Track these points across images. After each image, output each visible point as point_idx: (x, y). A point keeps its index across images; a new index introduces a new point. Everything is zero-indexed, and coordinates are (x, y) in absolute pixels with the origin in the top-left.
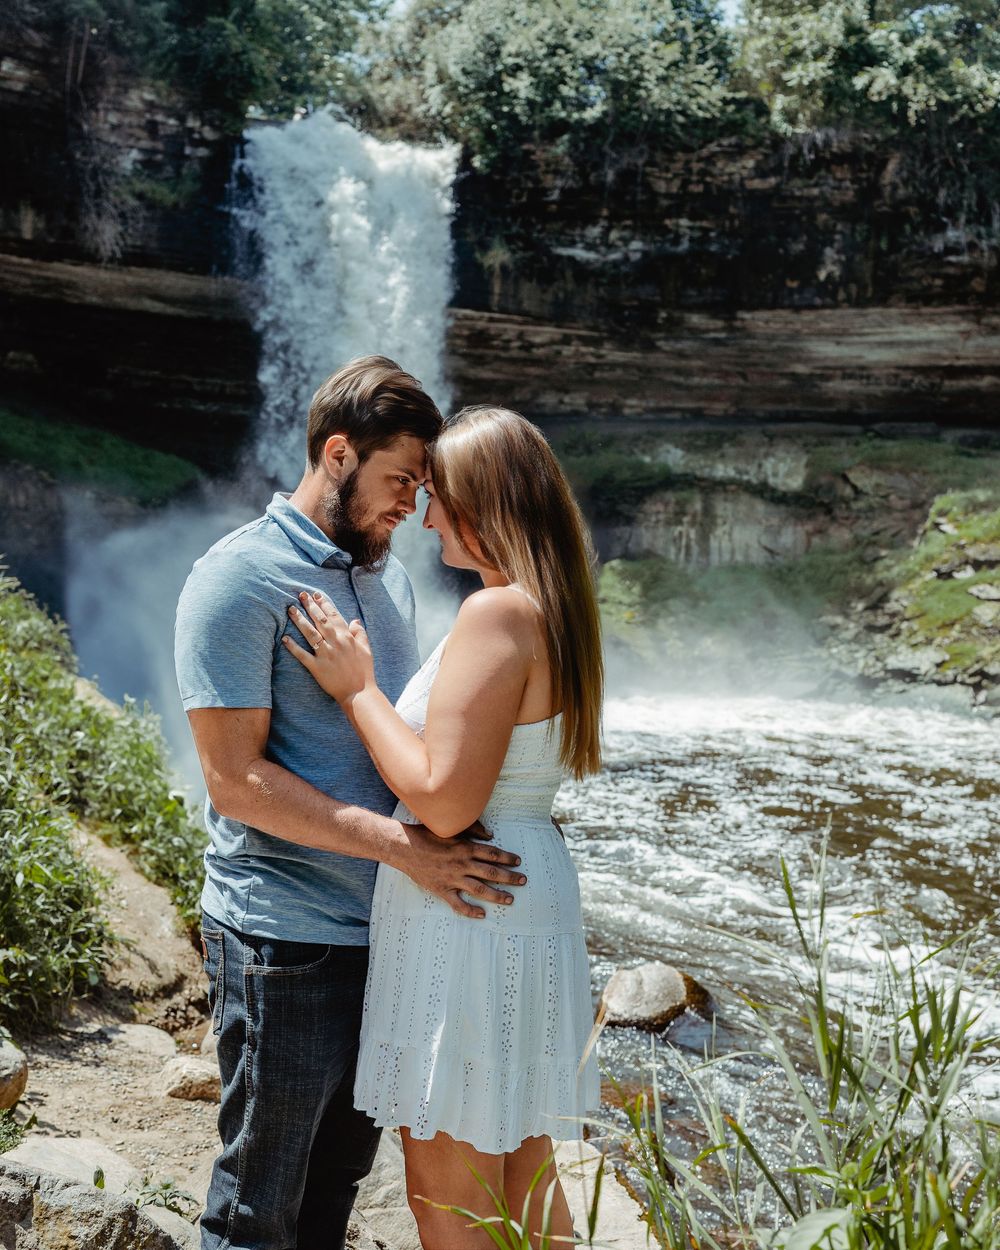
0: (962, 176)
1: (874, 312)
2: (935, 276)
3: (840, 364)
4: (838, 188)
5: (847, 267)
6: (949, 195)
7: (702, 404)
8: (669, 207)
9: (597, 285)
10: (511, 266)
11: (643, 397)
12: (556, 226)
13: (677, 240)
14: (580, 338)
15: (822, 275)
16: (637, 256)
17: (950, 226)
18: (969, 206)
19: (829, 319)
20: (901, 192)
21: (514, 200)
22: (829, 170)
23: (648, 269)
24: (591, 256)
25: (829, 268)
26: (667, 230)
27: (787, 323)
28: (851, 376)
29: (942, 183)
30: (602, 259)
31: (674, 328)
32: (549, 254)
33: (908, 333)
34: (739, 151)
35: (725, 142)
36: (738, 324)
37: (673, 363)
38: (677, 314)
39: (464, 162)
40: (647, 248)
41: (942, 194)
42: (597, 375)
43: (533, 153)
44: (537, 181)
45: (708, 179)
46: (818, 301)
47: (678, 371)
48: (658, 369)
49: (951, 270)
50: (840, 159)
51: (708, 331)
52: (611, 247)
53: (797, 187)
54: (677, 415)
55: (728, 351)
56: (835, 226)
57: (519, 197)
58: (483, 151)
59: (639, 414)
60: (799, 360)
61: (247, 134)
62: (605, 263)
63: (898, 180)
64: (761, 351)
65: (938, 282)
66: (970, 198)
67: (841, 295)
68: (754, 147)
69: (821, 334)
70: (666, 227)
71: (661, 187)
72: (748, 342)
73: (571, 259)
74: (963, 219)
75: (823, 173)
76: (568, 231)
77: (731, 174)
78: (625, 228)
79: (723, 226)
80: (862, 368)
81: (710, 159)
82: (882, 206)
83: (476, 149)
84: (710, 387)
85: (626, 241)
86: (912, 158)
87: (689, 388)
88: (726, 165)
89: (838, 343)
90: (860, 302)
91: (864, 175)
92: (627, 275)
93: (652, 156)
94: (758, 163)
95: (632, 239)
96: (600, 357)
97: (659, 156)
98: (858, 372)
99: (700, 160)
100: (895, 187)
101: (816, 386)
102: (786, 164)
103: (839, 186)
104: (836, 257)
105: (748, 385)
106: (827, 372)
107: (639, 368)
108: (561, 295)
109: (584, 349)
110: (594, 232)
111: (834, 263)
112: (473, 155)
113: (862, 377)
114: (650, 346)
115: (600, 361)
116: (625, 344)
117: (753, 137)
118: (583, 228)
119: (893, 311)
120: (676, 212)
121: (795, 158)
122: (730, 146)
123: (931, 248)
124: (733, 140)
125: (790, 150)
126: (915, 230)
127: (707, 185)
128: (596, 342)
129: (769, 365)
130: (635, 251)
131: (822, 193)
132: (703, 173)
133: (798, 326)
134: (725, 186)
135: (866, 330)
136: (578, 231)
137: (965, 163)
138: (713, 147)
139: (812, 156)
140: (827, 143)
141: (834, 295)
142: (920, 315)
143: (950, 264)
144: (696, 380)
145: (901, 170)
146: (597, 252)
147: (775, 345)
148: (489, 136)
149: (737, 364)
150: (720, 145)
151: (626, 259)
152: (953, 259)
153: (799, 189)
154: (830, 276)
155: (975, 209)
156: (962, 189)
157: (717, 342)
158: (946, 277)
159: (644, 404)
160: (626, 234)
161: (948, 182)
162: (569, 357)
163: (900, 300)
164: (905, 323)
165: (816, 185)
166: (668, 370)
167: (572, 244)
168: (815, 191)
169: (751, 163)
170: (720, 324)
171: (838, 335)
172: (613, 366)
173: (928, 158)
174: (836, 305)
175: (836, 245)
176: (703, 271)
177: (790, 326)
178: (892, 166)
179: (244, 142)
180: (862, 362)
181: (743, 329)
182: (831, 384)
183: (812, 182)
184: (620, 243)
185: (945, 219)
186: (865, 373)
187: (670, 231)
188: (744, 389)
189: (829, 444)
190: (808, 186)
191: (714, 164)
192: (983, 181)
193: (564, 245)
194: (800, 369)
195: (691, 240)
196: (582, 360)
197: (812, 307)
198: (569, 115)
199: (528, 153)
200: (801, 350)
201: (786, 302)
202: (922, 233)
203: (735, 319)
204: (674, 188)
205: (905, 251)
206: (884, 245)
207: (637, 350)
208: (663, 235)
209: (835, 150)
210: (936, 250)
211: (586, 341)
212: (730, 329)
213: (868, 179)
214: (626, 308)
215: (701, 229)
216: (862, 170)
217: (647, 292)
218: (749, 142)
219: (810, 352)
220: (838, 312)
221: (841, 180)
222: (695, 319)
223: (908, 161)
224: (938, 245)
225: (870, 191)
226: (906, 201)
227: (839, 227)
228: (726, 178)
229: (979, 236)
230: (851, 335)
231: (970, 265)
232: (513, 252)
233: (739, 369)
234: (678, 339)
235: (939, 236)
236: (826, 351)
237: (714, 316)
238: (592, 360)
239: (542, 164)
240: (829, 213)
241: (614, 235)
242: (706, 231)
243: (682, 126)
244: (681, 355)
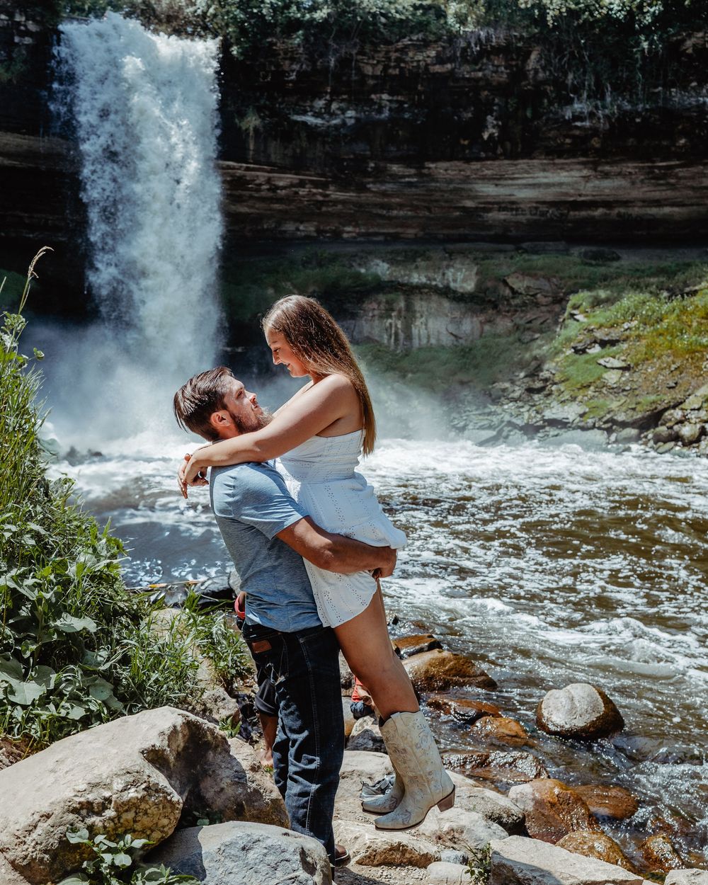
0: (584, 64)
1: (523, 163)
2: (566, 136)
3: (497, 200)
4: (496, 72)
5: (502, 129)
6: (575, 78)
7: (399, 230)
8: (375, 85)
9: (324, 143)
10: (262, 129)
11: (357, 225)
12: (293, 99)
13: (380, 111)
14: (311, 182)
15: (486, 136)
16: (351, 122)
17: (576, 100)
18: (589, 85)
19: (490, 168)
20: (541, 75)
21: (261, 80)
22: (489, 59)
23: (361, 130)
24: (319, 121)
25: (490, 131)
26: (372, 102)
27: (460, 171)
28: (505, 209)
29: (570, 69)
30: (327, 124)
31: (380, 175)
32: (288, 120)
33: (546, 177)
34: (425, 44)
35: (415, 38)
36: (425, 171)
37: (379, 200)
38: (382, 164)
39: (225, 47)
40: (358, 115)
41: (571, 76)
42: (324, 209)
43: (275, 44)
44: (278, 65)
45: (402, 65)
46: (483, 155)
47: (382, 206)
48: (368, 204)
49: (577, 132)
50: (497, 50)
51: (404, 177)
52: (333, 115)
53: (465, 71)
54: (381, 238)
55: (418, 191)
56: (494, 99)
57: (265, 77)
58: (238, 43)
59: (355, 238)
60: (469, 198)
61: (61, 27)
62: (329, 127)
63: (538, 67)
64: (442, 191)
65: (568, 141)
66: (590, 80)
67: (499, 151)
68: (436, 42)
69: (484, 178)
70: (372, 100)
71: (369, 70)
72: (433, 184)
73: (304, 123)
74: (585, 95)
75: (485, 61)
76: (301, 103)
77: (419, 61)
78: (343, 100)
79: (414, 99)
80: (513, 203)
81: (404, 50)
82: (527, 86)
83: (232, 41)
84: (406, 218)
85: (343, 111)
86: (549, 51)
87: (390, 218)
88: (415, 55)
89: (497, 185)
90: (513, 156)
91: (514, 63)
92: (345, 136)
93: (362, 47)
94: (438, 53)
95: (348, 109)
96: (328, 196)
97: (368, 48)
98: (509, 206)
99: (397, 50)
100: (536, 71)
101: (480, 216)
102: (458, 54)
103: (498, 71)
104: (495, 122)
105: (432, 216)
106: (489, 205)
107: (354, 204)
108: (298, 151)
109: (314, 191)
110: (320, 103)
111: (494, 127)
112: (231, 45)
113: (512, 210)
114: (362, 188)
115: (327, 199)
116: (344, 187)
117: (435, 34)
118: (312, 101)
119: (536, 162)
120: (378, 89)
121: (464, 50)
122: (418, 40)
123: (563, 117)
124: (420, 36)
125: (463, 44)
126: (551, 103)
127: (401, 69)
128: (324, 186)
129: (446, 201)
130: (351, 118)
131: (484, 75)
132: (399, 60)
133: (468, 173)
134: (415, 70)
135: (516, 176)
136: (308, 103)
137: (586, 54)
138: (406, 41)
139: (478, 48)
140: (488, 39)
141: (495, 149)
142: (554, 164)
143: (577, 127)
144: (395, 212)
145: (541, 59)
146: (323, 119)
147: (451, 186)
148: (242, 31)
149: (424, 201)
150: (411, 40)
151: (344, 124)
152: (578, 124)
153: (468, 72)
154: (491, 136)
155: (593, 88)
156: (585, 73)
157: (410, 184)
158: (573, 137)
159: (357, 230)
160: (342, 105)
161: (574, 69)
162: (304, 197)
163: (541, 154)
164: (544, 170)
165: (480, 70)
166: (375, 205)
167: (304, 113)
168: (480, 74)
169: (433, 53)
170: (413, 171)
171: (497, 179)
172: (336, 202)
173: (560, 51)
174: (495, 158)
175: (494, 114)
176: (400, 133)
177: (462, 173)
178: (534, 56)
179: (59, 33)
180: (513, 198)
181: (429, 175)
182: (490, 215)
183: (477, 67)
184: (339, 112)
185: (572, 95)
186: (514, 206)
187: (375, 103)
188: (428, 218)
189: (492, 258)
190: (475, 71)
191: (407, 54)
192: (599, 68)
193: (298, 114)
194: (469, 204)
195: (391, 110)
196: (314, 198)
197: (479, 159)
198: (303, 16)
199: (272, 44)
200: (471, 190)
201: (460, 156)
202: (556, 105)
203: (424, 168)
204: (378, 72)
205: (544, 118)
206: (529, 114)
207: (353, 191)
208: (370, 107)
209: (493, 44)
210: (567, 118)
211: (316, 184)
212: (420, 175)
213: (516, 66)
214: (344, 160)
215: (397, 101)
216: (512, 59)
217: (361, 148)
218: (432, 38)
219: (477, 191)
220: (497, 163)
221: (498, 66)
222: (395, 168)
223: (546, 52)
224: (568, 114)
225: (518, 74)
226: (545, 82)
227: (497, 101)
228: (415, 64)
229: (596, 107)
230: (506, 179)
231: (591, 128)
232: (263, 118)
233: (426, 204)
234: (383, 182)
235: (568, 107)
236: (489, 190)
237: (409, 166)
238: (320, 198)
239: (281, 52)
240: (489, 91)
241: (334, 106)
242: (401, 103)
243: (384, 25)
244: (384, 194)
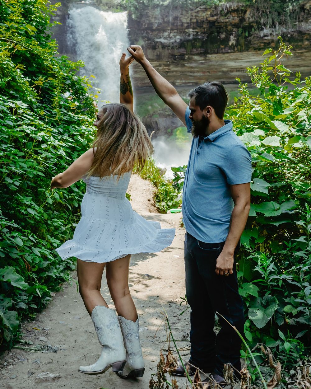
0: (267, 15)
1: (245, 54)
2: (261, 43)
3: (235, 67)
4: (233, 19)
5: (237, 41)
6: (264, 20)
7: (198, 81)
8: (187, 26)
9: (168, 49)
10: (144, 46)
11: (181, 80)
12: (156, 33)
13: (189, 35)
14: (164, 64)
15: (230, 44)
16: (178, 41)
17: (265, 29)
18: (270, 23)
20: (251, 20)
21: (143, 26)
22: (230, 14)
23: (182, 44)
24: (165, 41)
26: (186, 33)
27: (221, 57)
28: (239, 71)
29: (262, 17)
30: (169, 42)
31: (190, 60)
32: (154, 41)
33: (254, 58)
34: (206, 9)
35: (202, 7)
36: (207, 58)
37: (190, 70)
38: (190, 56)
39: (130, 15)
40: (181, 38)
41: (262, 20)
42: (169, 74)
43: (148, 13)
44: (150, 21)
45: (197, 18)
46: (229, 51)
47: (191, 72)
48: (185, 72)
49: (266, 41)
50: (234, 11)
51: (199, 61)
52: (171, 38)
53: (222, 19)
54: (191, 84)
55: (205, 66)
56: (233, 29)
57: (145, 25)
58: (135, 13)
59: (180, 84)
60: (224, 67)
61: (69, 12)
62: (170, 43)
63: (250, 16)
64: (215, 65)
65: (262, 44)
66: (270, 21)
67: (236, 49)
68: (210, 8)
69: (231, 60)
70: (186, 32)
71: (184, 21)
72: (211, 63)
73: (161, 42)
74: (268, 27)
75: (229, 15)
76: (159, 34)
77: (204, 16)
78: (175, 32)
79: (202, 31)
80: (242, 68)
81: (197, 12)
82: (246, 24)
83: (133, 12)
84: (200, 76)
85: (175, 36)
86: (254, 10)
87: (194, 76)
88: (202, 14)
89: (235, 62)
90: (241, 51)
91: (240, 15)
92: (176, 46)
93: (182, 12)
94: (211, 13)
95: (177, 35)
96: (170, 69)
97: (184, 12)
98: (240, 70)
99: (195, 12)
100: (249, 19)
101: (229, 74)
102: (219, 13)
103: (234, 19)
104: (234, 38)
105: (210, 75)
106: (232, 70)
107: (180, 72)
108: (158, 53)
109: (165, 68)
110: (166, 34)
111: (233, 40)
112: (132, 15)
113: (241, 71)
114: (183, 66)
115: (170, 70)
117: (209, 6)
118: (163, 33)
119: (250, 53)
121: (221, 11)
122: (203, 8)
123: (260, 35)
124: (204, 7)
125: (220, 9)
126: (255, 30)
127: (197, 19)
128: (168, 65)
129: (216, 69)
130: (178, 39)
131: (229, 21)
132: (196, 16)
133: (224, 58)
134: (202, 20)
135: (243, 58)
136: (162, 34)
137: (268, 11)
138: (198, 9)
139: (227, 11)
140: (230, 7)
141: (234, 49)
142: (257, 53)
143: (265, 39)
144: (196, 74)
145: (251, 13)
146: (167, 40)
147: (218, 63)
148: (136, 9)
149: (207, 69)
150: (200, 8)
151: (176, 41)
152: (266, 38)
153: (223, 20)
154: (232, 44)
155: (271, 24)
156: (268, 18)
157: (202, 63)
158: (265, 43)
159: (182, 81)
160: (175, 34)
161: (264, 17)
162: (161, 70)
163: (252, 50)
164: (253, 56)
165: (227, 18)
166: (188, 72)
167: (160, 38)
168: (227, 20)
169: (209, 13)
170: (202, 58)
171: (235, 60)
172: (173, 71)
173: (258, 9)
174: (234, 52)
175: (233, 35)
176: (197, 44)
177: (222, 58)
178: (248, 12)
179: (69, 15)
180: (242, 67)
181: (209, 60)
182: (233, 73)
183: (226, 18)
184: (173, 37)
185: (263, 27)
186: (242, 70)
187: (187, 33)
188: (209, 76)
189: (234, 91)
190: (225, 19)
191: (199, 13)
192: (273, 16)
193: (158, 38)
194: (225, 69)
195: (193, 35)
196: (165, 70)
197: (228, 53)
198: (159, 3)
199: (147, 13)
200: (225, 64)
201: (221, 52)
202: (257, 31)
203: (207, 57)
204: (188, 21)
205: (253, 36)
206: (247, 34)
207: (179, 67)
208: (185, 34)
209: (232, 8)
210: (261, 36)
211: (166, 65)
212: (205, 60)
213: (242, 16)
214: (176, 55)
215: (196, 32)
216: (240, 14)
217: (182, 51)
218: (208, 7)
219: (227, 65)
220: (235, 54)
221: (234, 17)
222: (196, 58)
223: (253, 11)
224: (262, 35)
225: (242, 20)
226: (252, 22)
227: (234, 30)
228: (202, 17)
229: (273, 31)
230: (239, 60)
231: (271, 40)
232: (145, 41)
233: (208, 70)
234: (191, 63)
235: (262, 31)
236: (232, 64)
237: (201, 56)
238: (167, 70)
239: (151, 16)
240: (231, 26)
241: (171, 35)
242: (197, 32)
243: (190, 4)
244: (192, 67)
